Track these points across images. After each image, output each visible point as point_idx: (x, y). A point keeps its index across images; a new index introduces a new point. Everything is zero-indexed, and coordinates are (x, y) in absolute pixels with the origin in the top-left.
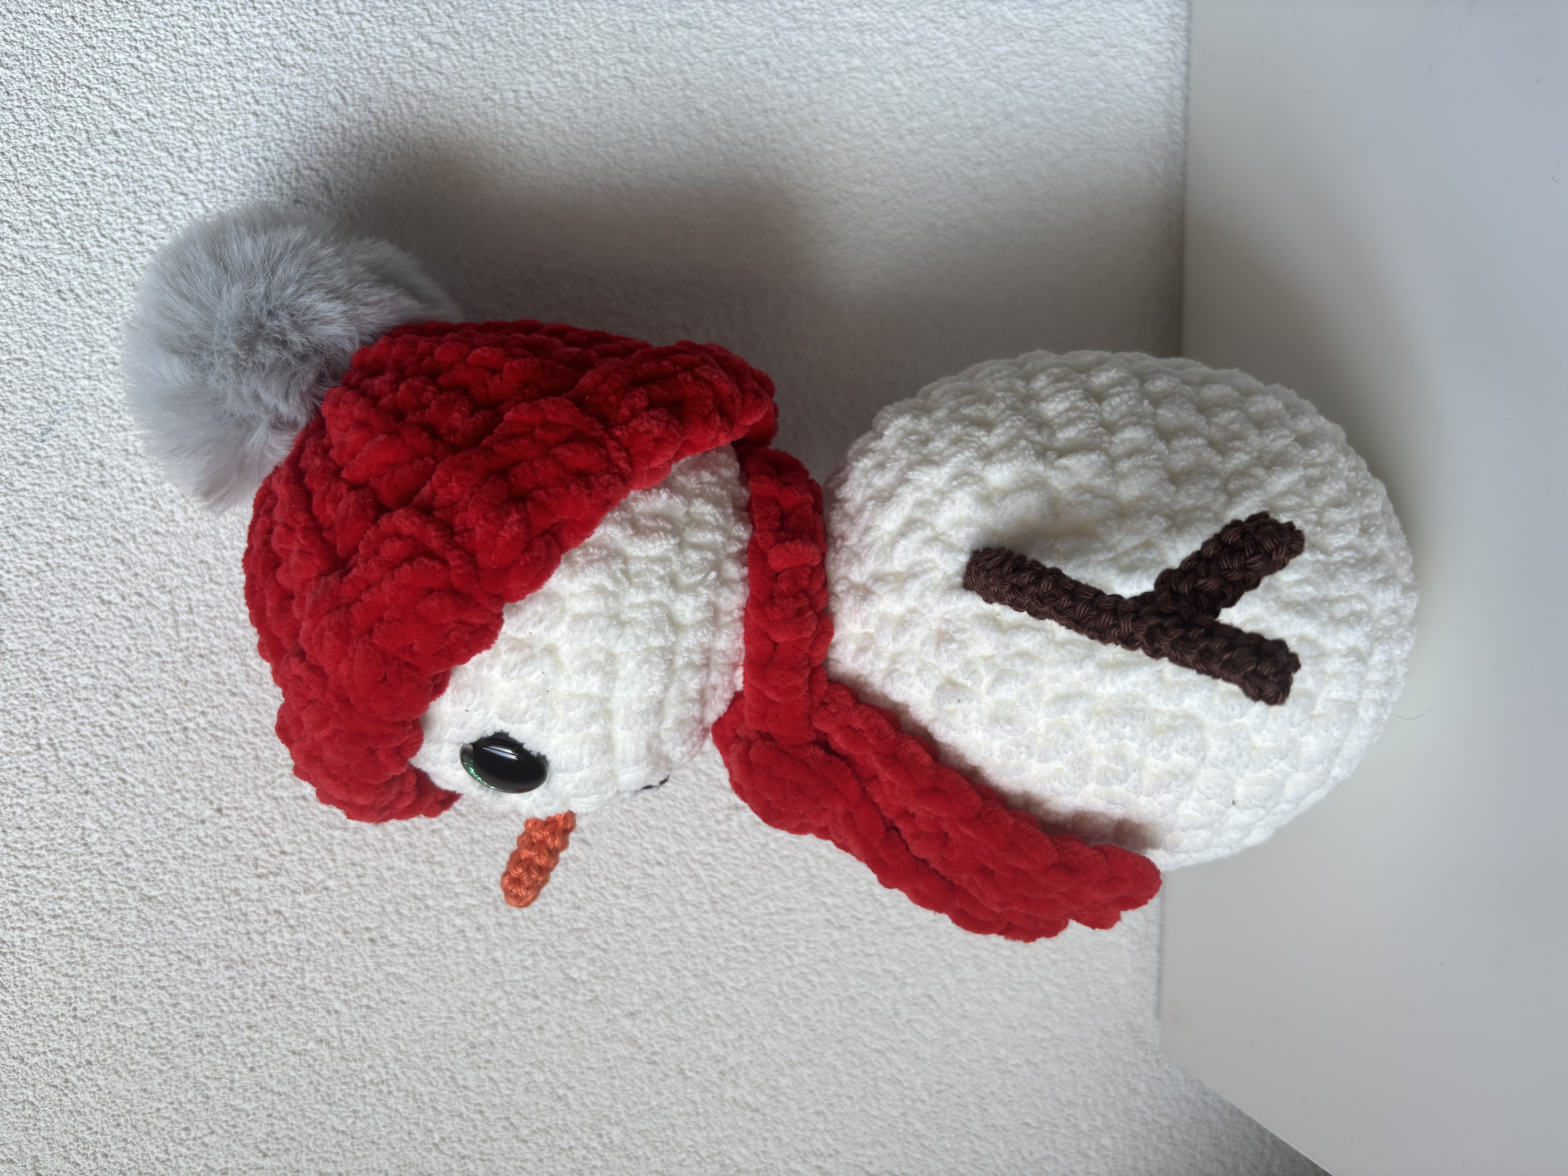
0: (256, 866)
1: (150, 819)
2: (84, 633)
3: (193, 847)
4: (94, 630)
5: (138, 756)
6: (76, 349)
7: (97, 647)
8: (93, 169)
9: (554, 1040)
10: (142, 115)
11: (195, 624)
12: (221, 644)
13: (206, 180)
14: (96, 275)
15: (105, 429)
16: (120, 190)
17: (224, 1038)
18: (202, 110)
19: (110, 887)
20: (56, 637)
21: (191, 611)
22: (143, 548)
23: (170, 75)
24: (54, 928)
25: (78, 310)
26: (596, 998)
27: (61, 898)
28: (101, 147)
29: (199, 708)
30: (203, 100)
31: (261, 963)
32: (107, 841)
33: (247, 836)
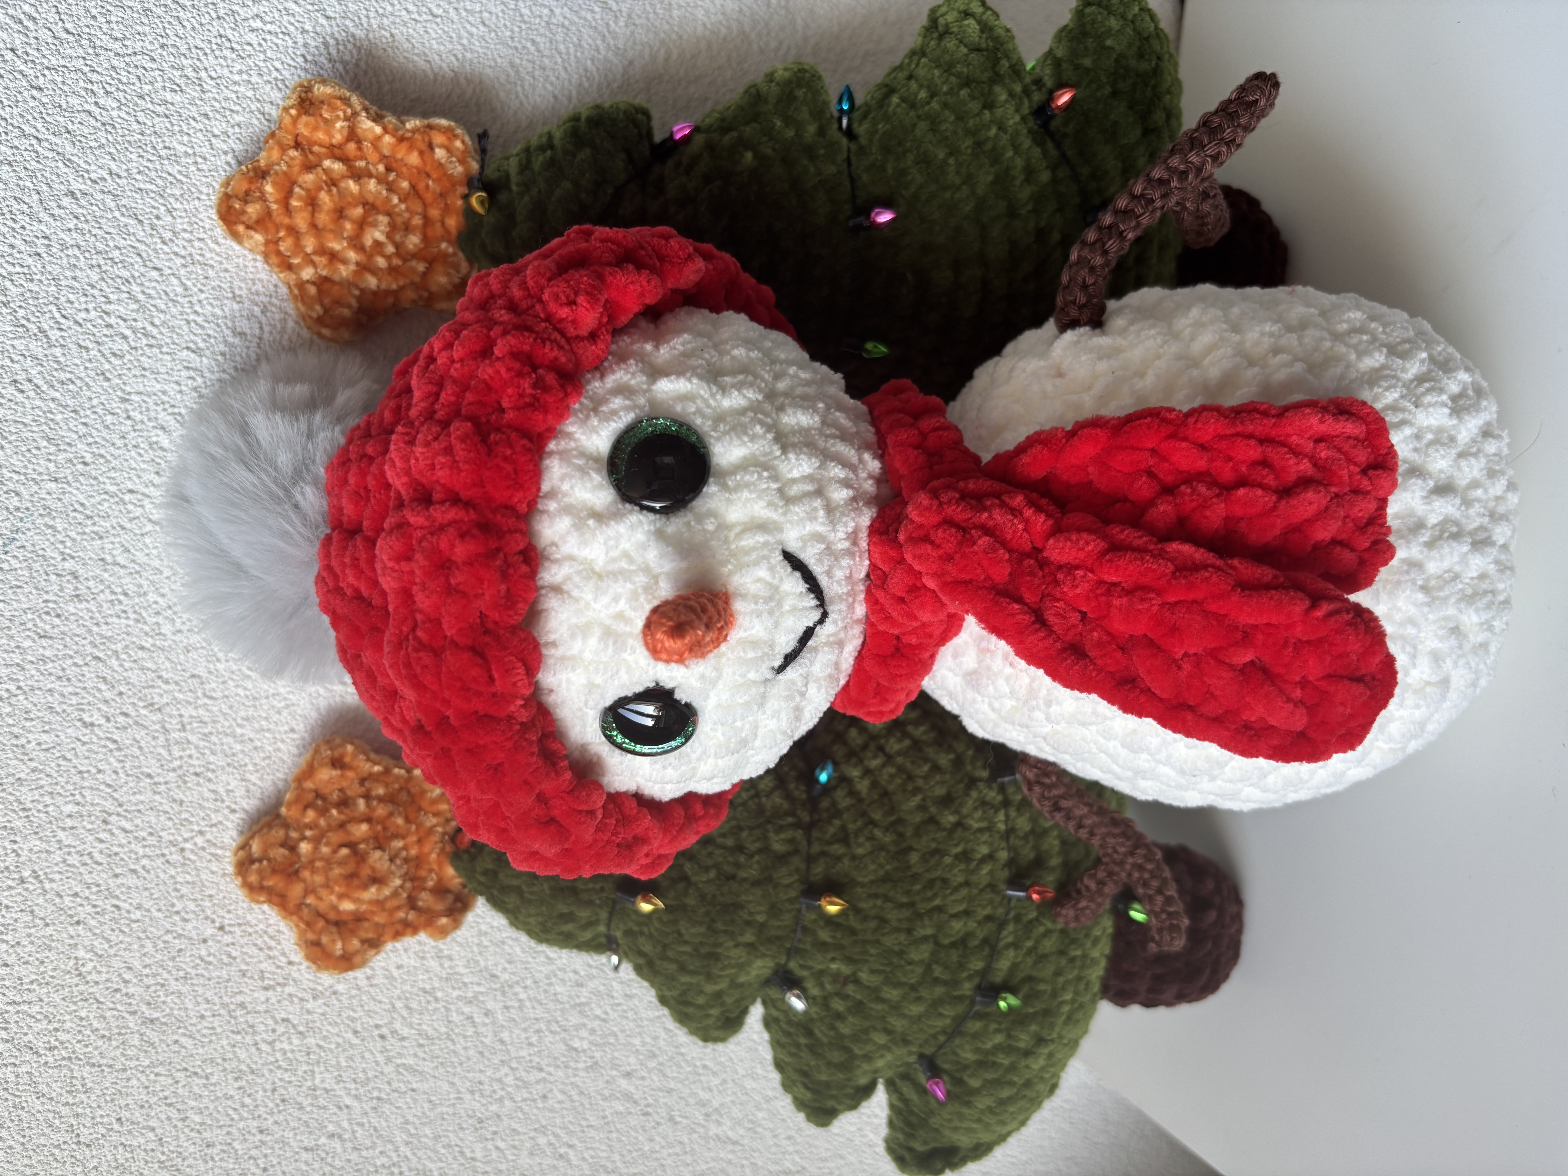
0: (262, 978)
1: (148, 944)
2: (65, 759)
3: (195, 967)
4: (76, 755)
5: (132, 881)
6: (38, 448)
7: (80, 772)
8: (46, 238)
9: (557, 1106)
10: (104, 173)
11: (189, 742)
12: (217, 760)
13: (183, 253)
14: (58, 362)
15: (79, 538)
16: (82, 263)
17: (236, 1144)
18: (174, 169)
19: (109, 1014)
20: (33, 764)
21: (183, 729)
22: (126, 665)
23: (135, 126)
24: (51, 1060)
25: (38, 403)
26: (596, 1063)
27: (56, 1030)
28: (56, 211)
29: (196, 828)
30: (174, 158)
31: (271, 1071)
32: (104, 970)
33: (253, 951)
